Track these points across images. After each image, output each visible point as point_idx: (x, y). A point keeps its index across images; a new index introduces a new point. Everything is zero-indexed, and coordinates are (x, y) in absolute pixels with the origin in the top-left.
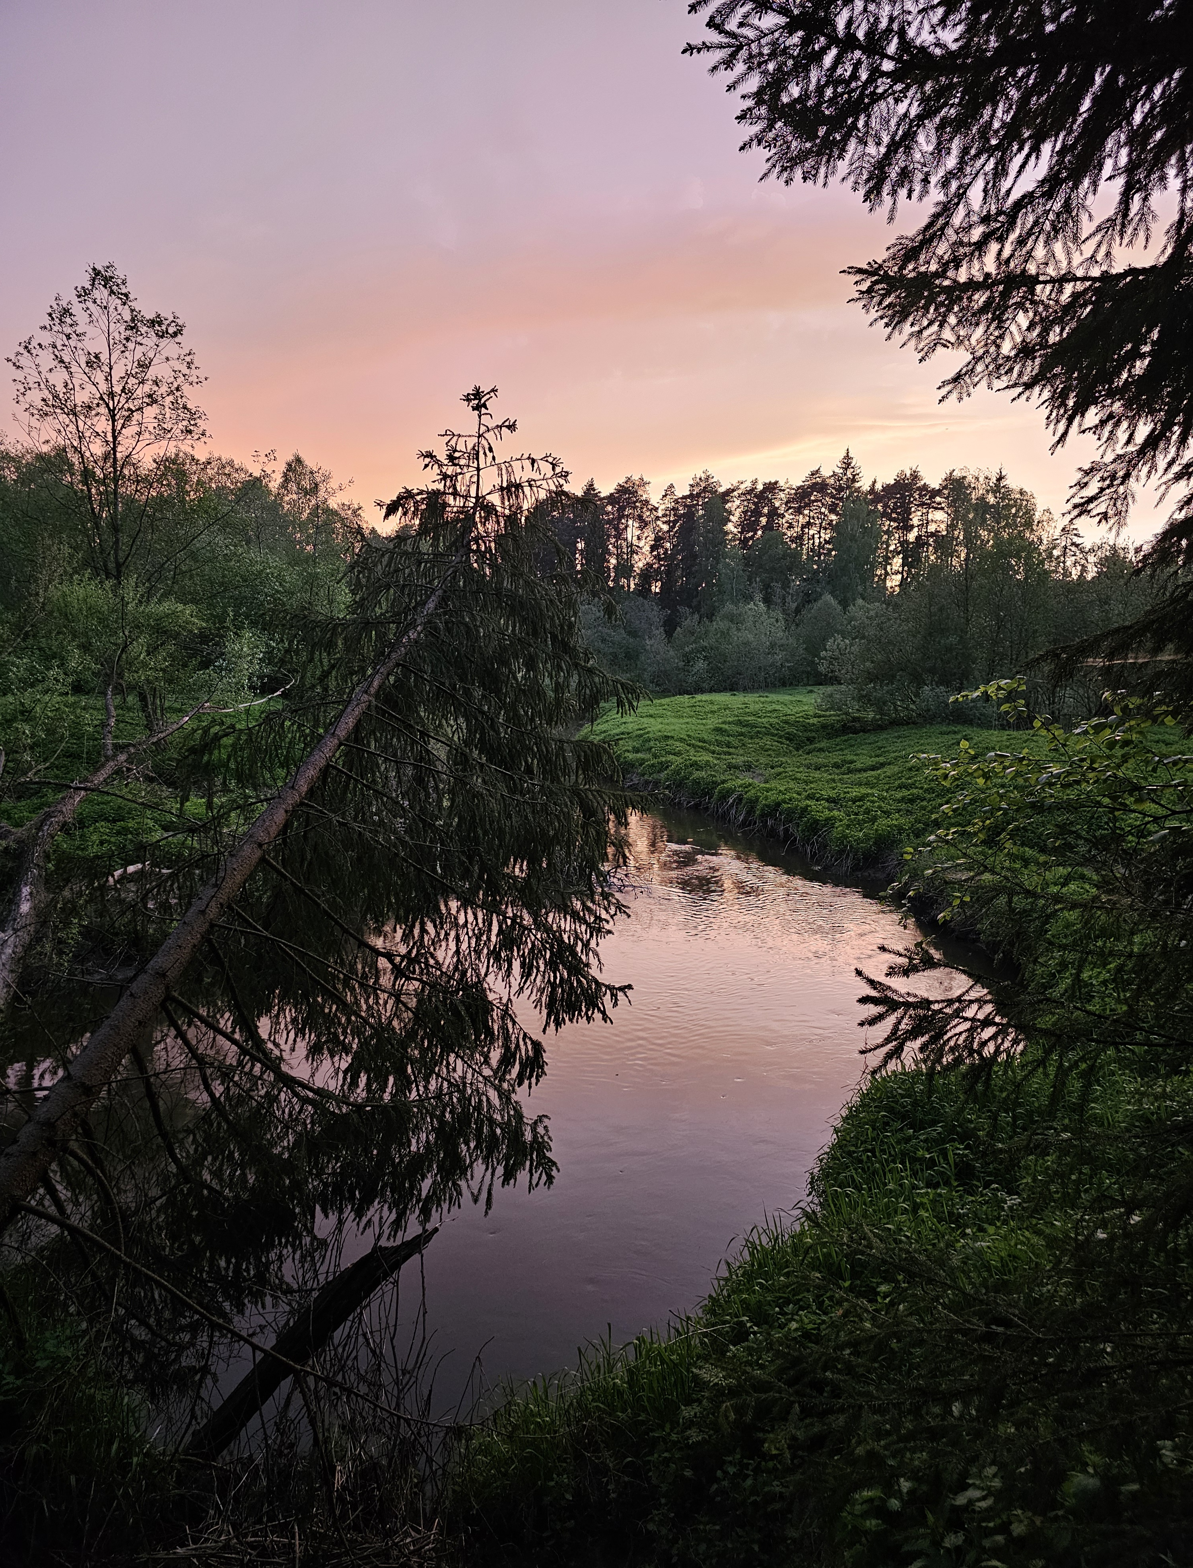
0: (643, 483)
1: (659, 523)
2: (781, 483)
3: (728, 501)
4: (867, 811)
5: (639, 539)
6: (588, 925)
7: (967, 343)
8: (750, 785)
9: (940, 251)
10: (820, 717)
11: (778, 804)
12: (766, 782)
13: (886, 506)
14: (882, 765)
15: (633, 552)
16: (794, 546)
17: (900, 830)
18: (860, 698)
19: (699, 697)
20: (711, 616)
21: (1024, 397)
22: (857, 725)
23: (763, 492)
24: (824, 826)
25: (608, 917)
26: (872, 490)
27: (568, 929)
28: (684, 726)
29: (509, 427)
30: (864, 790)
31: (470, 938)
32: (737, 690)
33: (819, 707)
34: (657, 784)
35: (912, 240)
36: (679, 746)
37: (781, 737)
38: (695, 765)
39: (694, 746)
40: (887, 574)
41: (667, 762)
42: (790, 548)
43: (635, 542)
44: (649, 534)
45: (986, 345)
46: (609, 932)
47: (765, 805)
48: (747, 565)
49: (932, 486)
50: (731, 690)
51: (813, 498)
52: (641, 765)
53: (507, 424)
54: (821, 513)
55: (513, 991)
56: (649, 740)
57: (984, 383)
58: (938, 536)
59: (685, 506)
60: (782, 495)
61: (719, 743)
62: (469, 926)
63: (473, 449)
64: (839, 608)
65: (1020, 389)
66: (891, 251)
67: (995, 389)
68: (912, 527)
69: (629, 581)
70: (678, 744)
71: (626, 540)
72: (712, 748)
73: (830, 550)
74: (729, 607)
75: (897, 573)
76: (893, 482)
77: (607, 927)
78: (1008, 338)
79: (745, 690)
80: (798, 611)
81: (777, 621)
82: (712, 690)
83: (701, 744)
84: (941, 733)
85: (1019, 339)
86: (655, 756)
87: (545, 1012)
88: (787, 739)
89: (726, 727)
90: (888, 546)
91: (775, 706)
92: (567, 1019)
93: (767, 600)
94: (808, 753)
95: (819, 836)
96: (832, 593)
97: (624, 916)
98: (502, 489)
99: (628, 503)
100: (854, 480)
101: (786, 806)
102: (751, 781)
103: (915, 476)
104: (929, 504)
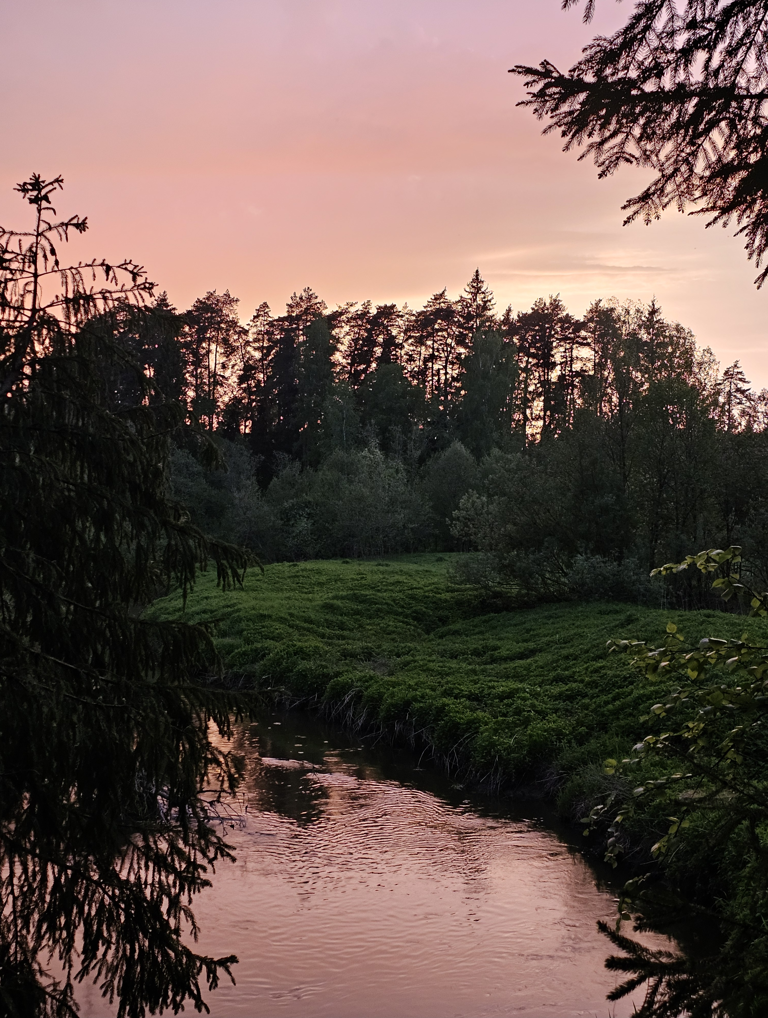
0: (229, 300)
1: (249, 349)
2: (399, 308)
3: (335, 327)
4: (518, 712)
5: (224, 366)
6: (178, 875)
7: (654, 158)
8: (371, 678)
9: (640, 57)
10: (453, 591)
11: (408, 703)
12: (391, 674)
13: (523, 339)
14: (533, 652)
15: (216, 383)
16: (415, 382)
17: (559, 734)
18: (502, 569)
19: (302, 565)
20: (315, 464)
21: (720, 222)
22: (499, 602)
23: (376, 317)
24: (466, 730)
25: (205, 862)
26: (506, 320)
27: (150, 881)
28: (284, 602)
29: (77, 226)
30: (513, 685)
31: (15, 899)
32: (349, 556)
33: (452, 578)
34: (250, 677)
35: (611, 43)
36: (279, 628)
37: (406, 616)
38: (302, 653)
39: (298, 628)
40: (526, 419)
41: (263, 649)
42: (410, 384)
43: (220, 372)
44: (237, 362)
45: (676, 161)
46: (207, 883)
47: (392, 705)
48: (359, 403)
49: (576, 318)
50: (342, 556)
51: (436, 326)
52: (228, 653)
53: (75, 221)
54: (447, 345)
55: (74, 972)
56: (240, 620)
57: (674, 205)
58: (583, 377)
59: (282, 330)
60: (400, 322)
61: (329, 624)
62: (16, 881)
63: (30, 250)
64: (472, 458)
65: (716, 213)
66: (588, 52)
67: (687, 211)
68: (554, 364)
69: (211, 418)
70: (277, 625)
71: (207, 367)
72: (321, 630)
73: (458, 389)
74: (339, 454)
75: (538, 418)
76: (530, 311)
77: (203, 876)
78: (701, 155)
79: (360, 556)
80: (422, 460)
81: (397, 471)
82: (318, 556)
83: (306, 625)
84: (601, 613)
85: (714, 158)
86: (248, 641)
87: (117, 1000)
88: (415, 619)
89: (338, 603)
90: (527, 386)
91: (397, 577)
92: (147, 1009)
93: (385, 447)
94: (441, 637)
95: (460, 745)
96: (462, 440)
97: (228, 859)
98: (67, 300)
99: (211, 323)
100: (485, 308)
101: (417, 705)
102: (372, 673)
103: (556, 305)
104: (572, 339)
